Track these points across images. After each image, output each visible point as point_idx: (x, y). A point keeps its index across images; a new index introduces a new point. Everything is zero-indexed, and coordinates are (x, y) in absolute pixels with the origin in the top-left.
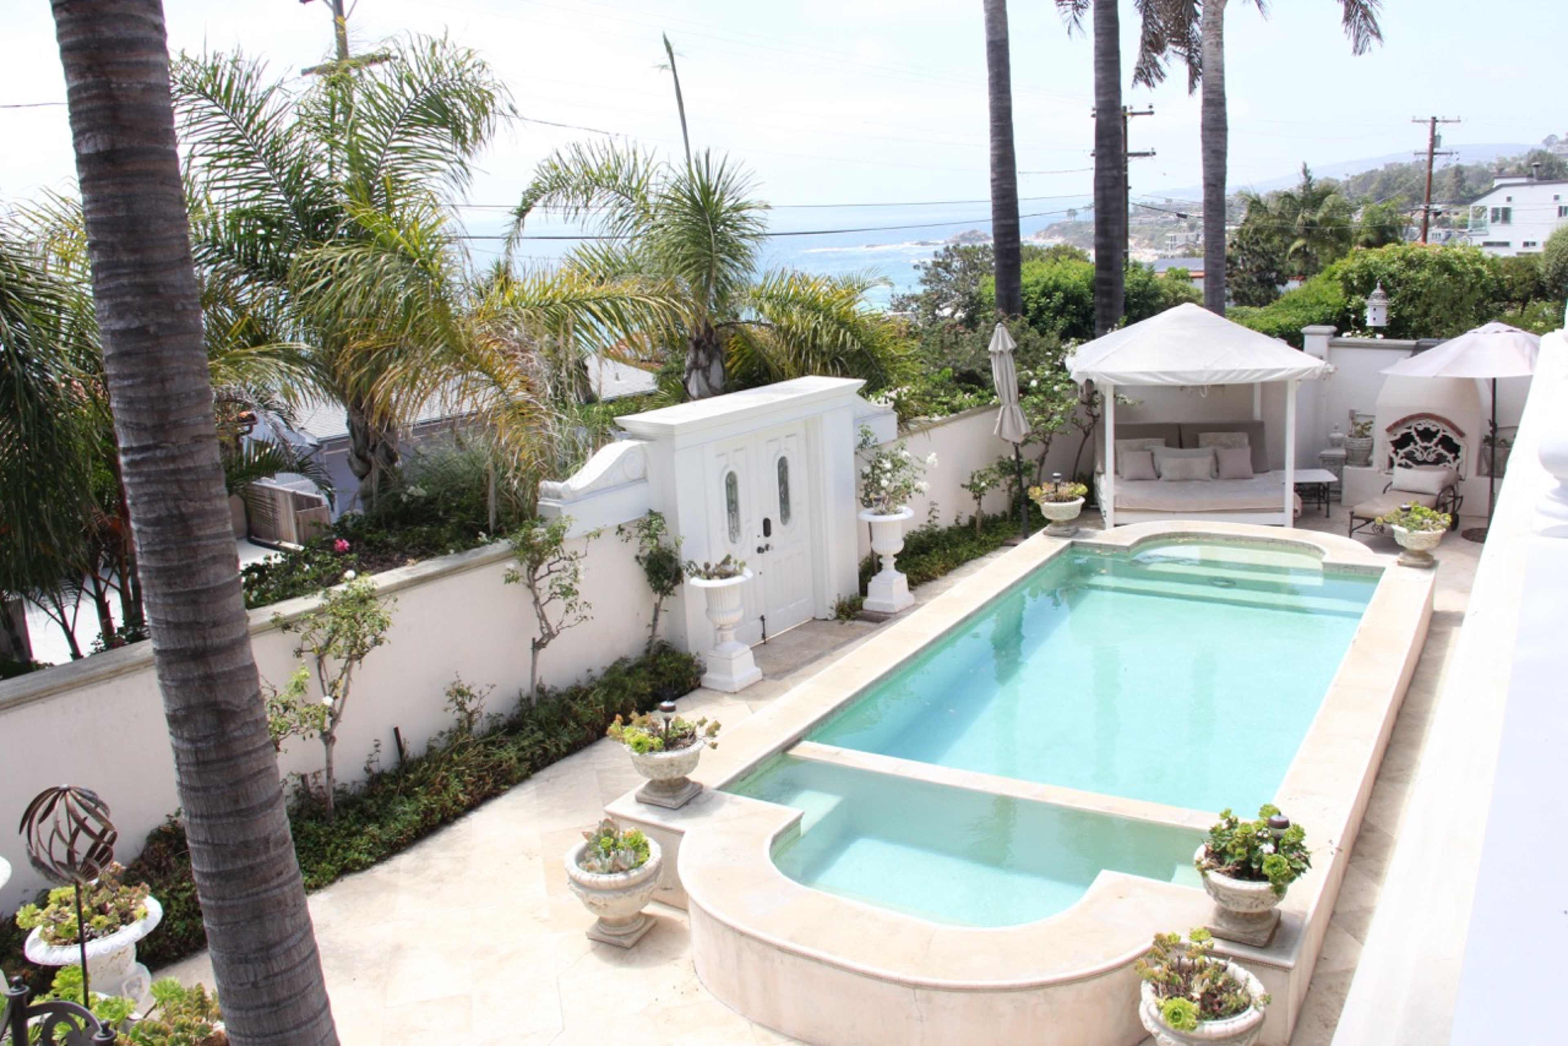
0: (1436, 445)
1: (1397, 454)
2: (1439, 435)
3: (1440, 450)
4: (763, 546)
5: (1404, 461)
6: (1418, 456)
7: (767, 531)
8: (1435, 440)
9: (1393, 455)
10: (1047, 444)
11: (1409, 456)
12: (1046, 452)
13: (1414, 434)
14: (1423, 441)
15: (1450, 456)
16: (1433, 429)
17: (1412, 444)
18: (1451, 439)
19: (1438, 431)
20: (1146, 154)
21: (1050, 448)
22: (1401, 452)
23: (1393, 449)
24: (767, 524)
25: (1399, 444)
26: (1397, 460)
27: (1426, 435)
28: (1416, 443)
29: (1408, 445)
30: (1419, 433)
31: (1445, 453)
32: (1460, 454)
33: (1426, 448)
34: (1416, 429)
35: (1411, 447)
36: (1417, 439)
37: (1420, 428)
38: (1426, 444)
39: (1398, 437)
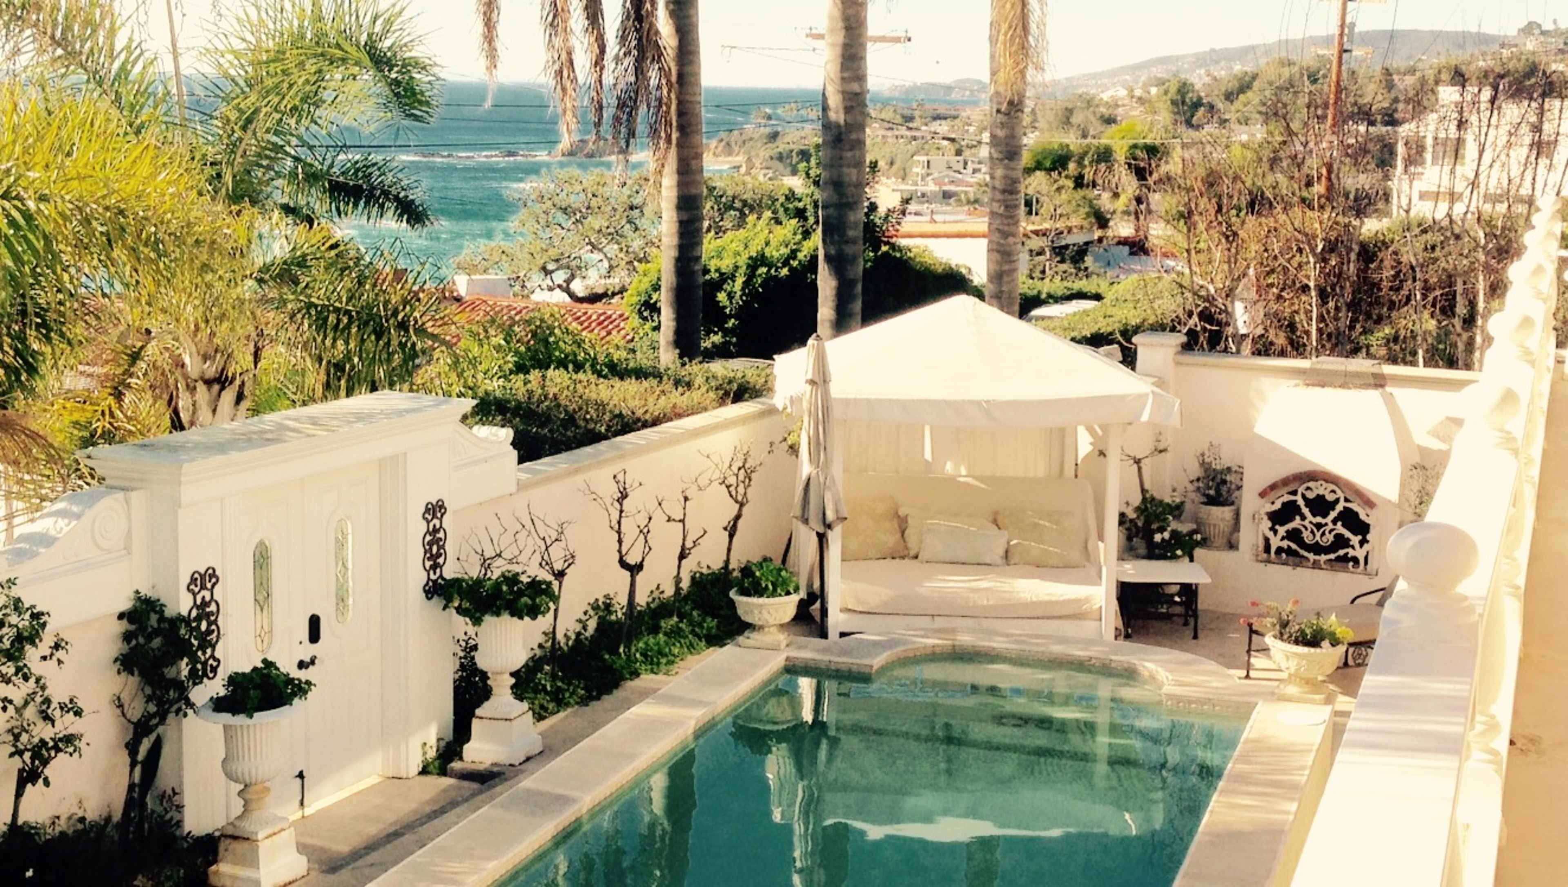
0: (1334, 522)
1: (1275, 532)
2: (1339, 508)
3: (1340, 528)
4: (307, 659)
5: (1285, 544)
6: (1307, 536)
7: (314, 635)
8: (1333, 515)
9: (1270, 535)
10: (742, 505)
11: (1294, 535)
12: (738, 517)
13: (1301, 502)
14: (1314, 515)
15: (1355, 540)
16: (1330, 497)
17: (1298, 518)
18: (1357, 514)
19: (1337, 501)
20: (897, 40)
21: (745, 510)
22: (1282, 530)
23: (1270, 524)
24: (314, 624)
25: (1278, 517)
26: (1275, 543)
27: (1320, 506)
28: (1303, 518)
29: (1292, 519)
30: (1308, 502)
31: (1347, 534)
32: (1368, 537)
33: (1319, 526)
34: (1303, 496)
35: (1296, 523)
36: (1306, 511)
37: (1311, 495)
38: (1319, 519)
39: (1278, 506)
